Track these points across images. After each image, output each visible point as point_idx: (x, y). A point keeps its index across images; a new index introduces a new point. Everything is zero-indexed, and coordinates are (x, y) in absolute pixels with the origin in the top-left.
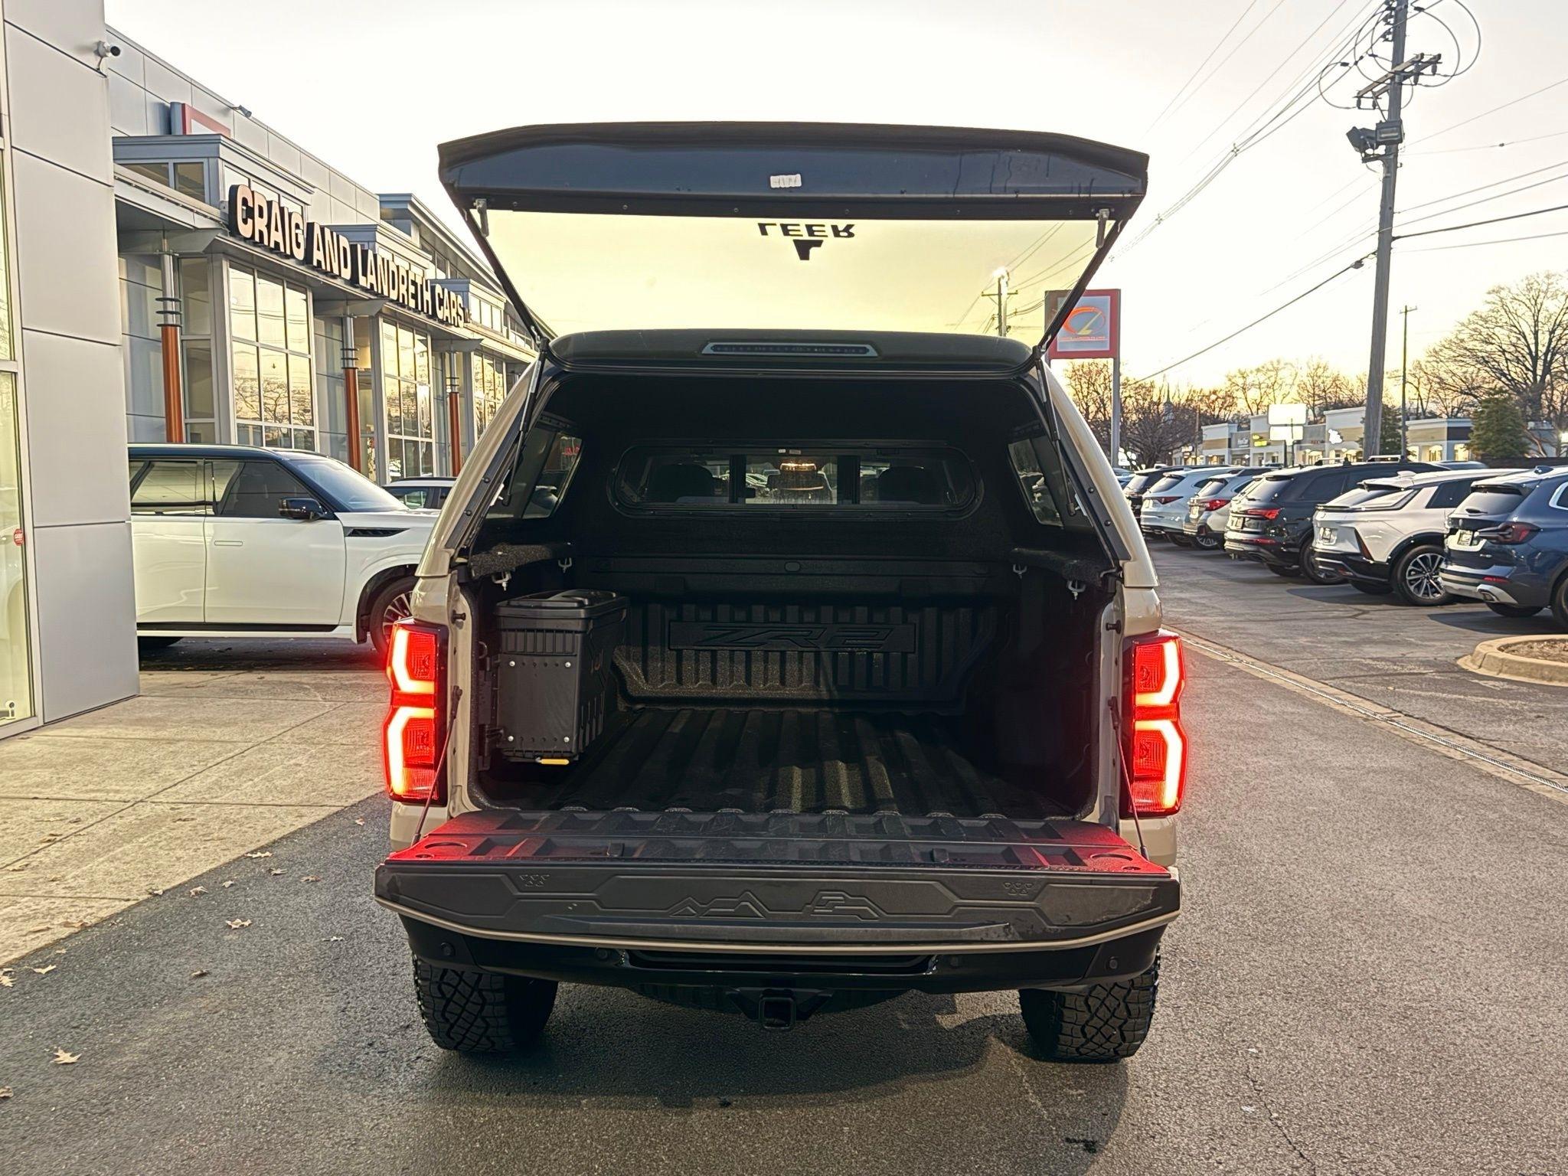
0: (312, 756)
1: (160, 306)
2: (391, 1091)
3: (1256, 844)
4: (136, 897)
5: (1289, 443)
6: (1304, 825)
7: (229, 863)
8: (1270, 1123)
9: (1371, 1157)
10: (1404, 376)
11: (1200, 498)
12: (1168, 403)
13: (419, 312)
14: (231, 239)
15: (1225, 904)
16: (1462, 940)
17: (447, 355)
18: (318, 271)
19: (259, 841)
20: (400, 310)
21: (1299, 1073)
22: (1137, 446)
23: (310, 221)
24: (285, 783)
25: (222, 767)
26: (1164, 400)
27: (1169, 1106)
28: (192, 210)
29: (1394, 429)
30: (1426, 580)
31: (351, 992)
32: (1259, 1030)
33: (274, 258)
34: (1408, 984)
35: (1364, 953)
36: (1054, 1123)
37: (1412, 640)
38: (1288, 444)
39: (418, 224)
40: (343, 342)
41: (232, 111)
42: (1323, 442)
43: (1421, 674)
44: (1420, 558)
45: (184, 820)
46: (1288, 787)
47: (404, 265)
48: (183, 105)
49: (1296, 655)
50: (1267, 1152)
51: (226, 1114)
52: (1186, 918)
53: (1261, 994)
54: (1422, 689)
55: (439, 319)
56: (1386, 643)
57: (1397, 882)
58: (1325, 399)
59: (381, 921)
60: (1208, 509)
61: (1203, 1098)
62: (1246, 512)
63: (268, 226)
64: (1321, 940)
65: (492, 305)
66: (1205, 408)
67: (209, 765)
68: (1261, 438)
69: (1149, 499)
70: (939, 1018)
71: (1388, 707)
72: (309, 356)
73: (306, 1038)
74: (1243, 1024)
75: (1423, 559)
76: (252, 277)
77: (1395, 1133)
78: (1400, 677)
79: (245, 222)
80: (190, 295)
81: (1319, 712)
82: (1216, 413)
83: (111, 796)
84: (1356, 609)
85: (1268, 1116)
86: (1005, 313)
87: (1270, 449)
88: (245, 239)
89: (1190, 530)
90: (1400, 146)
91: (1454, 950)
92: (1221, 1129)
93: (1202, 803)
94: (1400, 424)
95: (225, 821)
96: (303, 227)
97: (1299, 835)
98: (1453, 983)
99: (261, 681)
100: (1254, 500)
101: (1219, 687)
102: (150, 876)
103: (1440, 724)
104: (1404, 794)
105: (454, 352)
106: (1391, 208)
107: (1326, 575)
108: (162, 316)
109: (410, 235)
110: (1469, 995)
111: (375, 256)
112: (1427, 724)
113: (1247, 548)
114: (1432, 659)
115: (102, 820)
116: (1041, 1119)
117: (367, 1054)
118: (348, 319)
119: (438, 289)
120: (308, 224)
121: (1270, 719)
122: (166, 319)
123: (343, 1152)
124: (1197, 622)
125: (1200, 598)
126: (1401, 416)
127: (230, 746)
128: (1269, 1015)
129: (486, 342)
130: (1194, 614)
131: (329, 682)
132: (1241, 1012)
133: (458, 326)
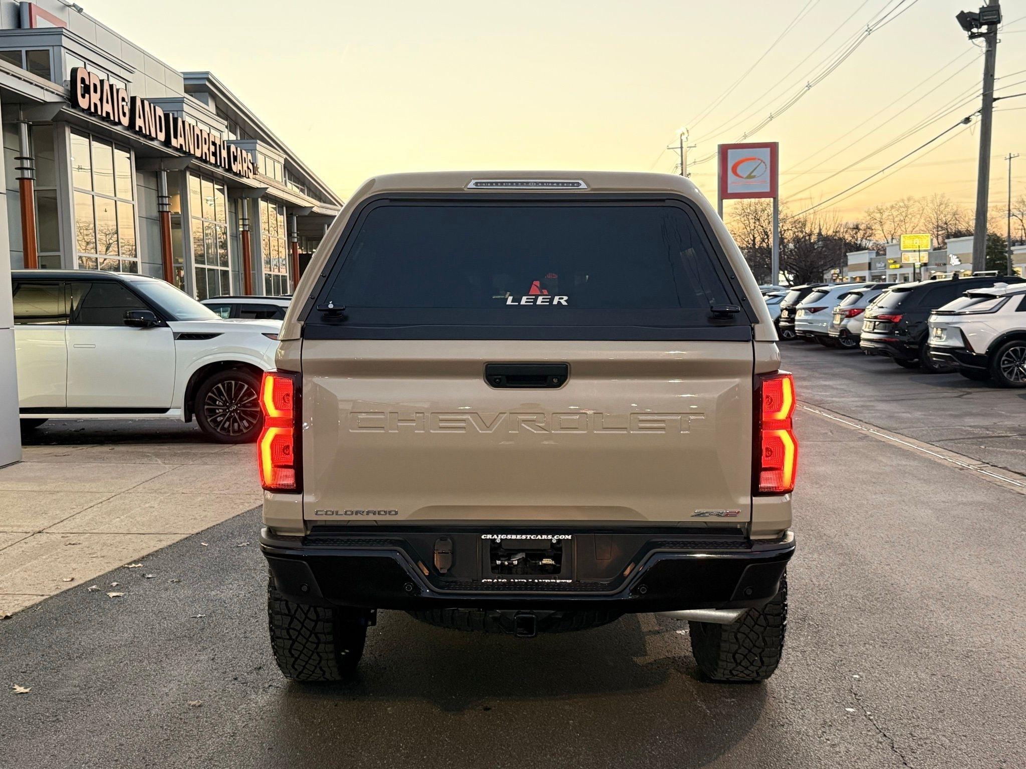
0: (161, 501)
1: (18, 163)
2: (254, 705)
3: (869, 552)
4: (48, 593)
5: (918, 265)
6: (907, 539)
7: (112, 571)
8: (864, 718)
9: (933, 736)
10: (1009, 210)
11: (841, 308)
12: (820, 234)
13: (218, 167)
14: (72, 110)
15: (843, 589)
16: (1015, 610)
17: (240, 201)
18: (139, 135)
19: (131, 557)
20: (203, 165)
21: (887, 689)
22: (794, 269)
23: (132, 95)
24: (145, 519)
25: (95, 509)
26: (816, 231)
27: (795, 708)
28: (42, 88)
29: (1002, 253)
30: (1016, 368)
31: (217, 649)
32: (862, 665)
33: (105, 125)
34: (972, 637)
35: (942, 619)
36: (714, 717)
37: (1003, 413)
38: (916, 266)
39: (214, 97)
40: (158, 191)
41: (68, 8)
42: (945, 264)
43: (1007, 436)
44: (1011, 351)
45: (74, 544)
46: (896, 515)
47: (206, 129)
48: (30, 4)
49: (911, 424)
50: (861, 733)
51: (140, 720)
52: (814, 598)
53: (865, 644)
54: (1006, 448)
55: (234, 172)
56: (983, 415)
57: (972, 575)
58: (947, 229)
59: (231, 605)
60: (847, 317)
61: (819, 704)
62: (876, 317)
63: (101, 100)
64: (911, 611)
65: (274, 160)
66: (850, 238)
67: (85, 508)
68: (895, 262)
69: (801, 309)
70: (635, 659)
71: (979, 460)
72: (133, 203)
73: (190, 676)
74: (850, 661)
75: (1014, 351)
76: (88, 140)
77: (951, 723)
78: (990, 439)
79: (83, 96)
80: (40, 155)
81: (926, 464)
82: (859, 242)
83: (15, 529)
84: (961, 391)
85: (863, 714)
86: (686, 163)
87: (903, 271)
88: (83, 110)
89: (834, 334)
90: (999, 26)
91: (1007, 617)
92: (830, 721)
93: (832, 526)
94: (1007, 249)
95: (104, 544)
96: (128, 100)
97: (902, 545)
98: (1004, 636)
99: (112, 451)
100: (882, 307)
101: (851, 448)
102: (55, 580)
103: (1017, 471)
104: (984, 519)
105: (246, 198)
106: (992, 76)
107: (940, 365)
108: (19, 171)
109: (208, 105)
110: (1014, 644)
111: (183, 122)
112: (1007, 471)
113: (877, 345)
114: (1017, 426)
115: (12, 545)
116: (705, 715)
117: (234, 684)
118: (163, 172)
119: (233, 148)
120: (131, 97)
121: (888, 469)
122: (23, 174)
123: (226, 740)
124: (837, 402)
125: (840, 385)
126: (1007, 243)
127: (98, 495)
128: (869, 656)
129: (271, 191)
130: (836, 397)
131: (165, 451)
132: (850, 655)
133: (249, 178)
